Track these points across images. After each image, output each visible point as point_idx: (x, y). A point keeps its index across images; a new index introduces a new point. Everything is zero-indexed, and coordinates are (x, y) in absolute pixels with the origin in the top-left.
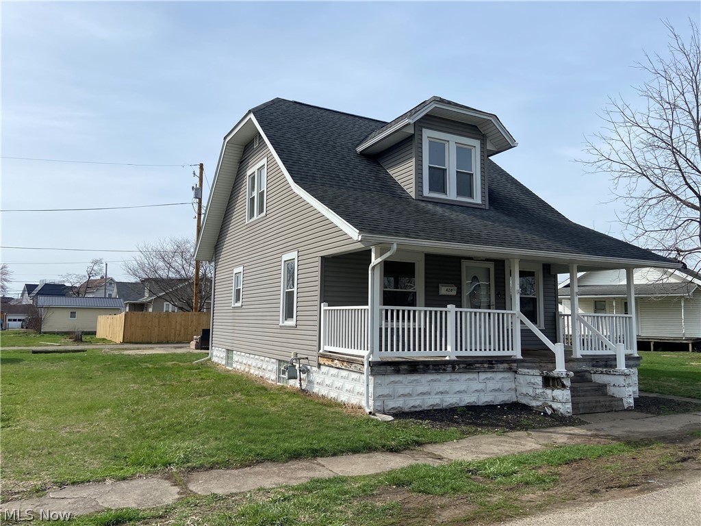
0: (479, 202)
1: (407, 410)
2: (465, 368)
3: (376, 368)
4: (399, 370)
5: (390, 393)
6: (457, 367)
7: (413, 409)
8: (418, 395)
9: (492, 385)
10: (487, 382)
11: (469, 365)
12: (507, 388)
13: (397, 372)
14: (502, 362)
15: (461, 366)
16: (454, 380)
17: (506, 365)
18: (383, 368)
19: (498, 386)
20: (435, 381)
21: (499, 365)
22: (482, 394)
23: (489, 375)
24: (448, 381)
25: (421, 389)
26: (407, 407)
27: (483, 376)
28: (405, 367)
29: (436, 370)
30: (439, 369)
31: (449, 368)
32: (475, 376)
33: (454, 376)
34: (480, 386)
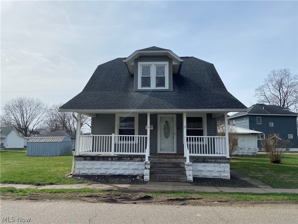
0: (168, 88)
1: (89, 174)
2: (118, 159)
3: (76, 158)
4: (86, 159)
5: (82, 168)
6: (114, 159)
7: (92, 174)
8: (95, 169)
9: (132, 167)
10: (130, 165)
11: (120, 158)
12: (141, 169)
13: (85, 160)
14: (137, 158)
15: (116, 158)
16: (113, 164)
17: (140, 159)
18: (79, 158)
19: (136, 167)
20: (103, 164)
21: (136, 159)
22: (127, 170)
23: (131, 163)
24: (110, 164)
25: (96, 167)
26: (90, 173)
27: (128, 163)
28: (89, 158)
29: (103, 160)
30: (105, 159)
31: (110, 159)
32: (124, 163)
33: (113, 162)
34: (126, 167)
